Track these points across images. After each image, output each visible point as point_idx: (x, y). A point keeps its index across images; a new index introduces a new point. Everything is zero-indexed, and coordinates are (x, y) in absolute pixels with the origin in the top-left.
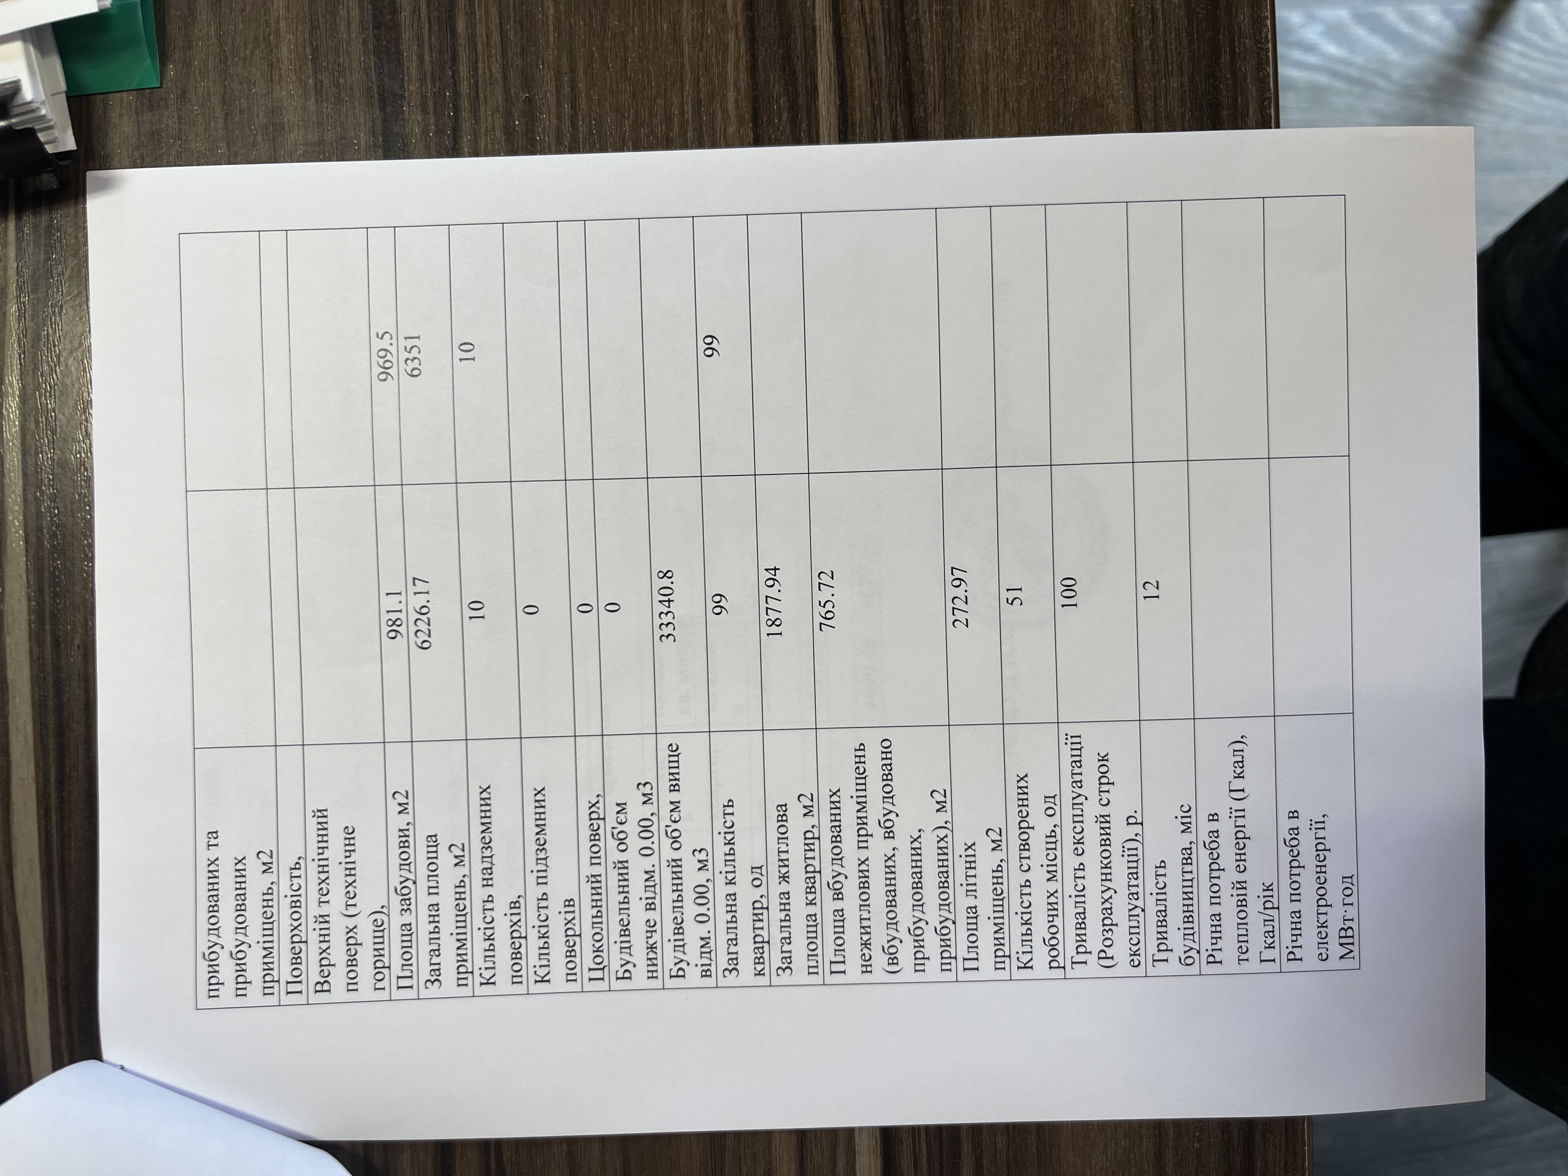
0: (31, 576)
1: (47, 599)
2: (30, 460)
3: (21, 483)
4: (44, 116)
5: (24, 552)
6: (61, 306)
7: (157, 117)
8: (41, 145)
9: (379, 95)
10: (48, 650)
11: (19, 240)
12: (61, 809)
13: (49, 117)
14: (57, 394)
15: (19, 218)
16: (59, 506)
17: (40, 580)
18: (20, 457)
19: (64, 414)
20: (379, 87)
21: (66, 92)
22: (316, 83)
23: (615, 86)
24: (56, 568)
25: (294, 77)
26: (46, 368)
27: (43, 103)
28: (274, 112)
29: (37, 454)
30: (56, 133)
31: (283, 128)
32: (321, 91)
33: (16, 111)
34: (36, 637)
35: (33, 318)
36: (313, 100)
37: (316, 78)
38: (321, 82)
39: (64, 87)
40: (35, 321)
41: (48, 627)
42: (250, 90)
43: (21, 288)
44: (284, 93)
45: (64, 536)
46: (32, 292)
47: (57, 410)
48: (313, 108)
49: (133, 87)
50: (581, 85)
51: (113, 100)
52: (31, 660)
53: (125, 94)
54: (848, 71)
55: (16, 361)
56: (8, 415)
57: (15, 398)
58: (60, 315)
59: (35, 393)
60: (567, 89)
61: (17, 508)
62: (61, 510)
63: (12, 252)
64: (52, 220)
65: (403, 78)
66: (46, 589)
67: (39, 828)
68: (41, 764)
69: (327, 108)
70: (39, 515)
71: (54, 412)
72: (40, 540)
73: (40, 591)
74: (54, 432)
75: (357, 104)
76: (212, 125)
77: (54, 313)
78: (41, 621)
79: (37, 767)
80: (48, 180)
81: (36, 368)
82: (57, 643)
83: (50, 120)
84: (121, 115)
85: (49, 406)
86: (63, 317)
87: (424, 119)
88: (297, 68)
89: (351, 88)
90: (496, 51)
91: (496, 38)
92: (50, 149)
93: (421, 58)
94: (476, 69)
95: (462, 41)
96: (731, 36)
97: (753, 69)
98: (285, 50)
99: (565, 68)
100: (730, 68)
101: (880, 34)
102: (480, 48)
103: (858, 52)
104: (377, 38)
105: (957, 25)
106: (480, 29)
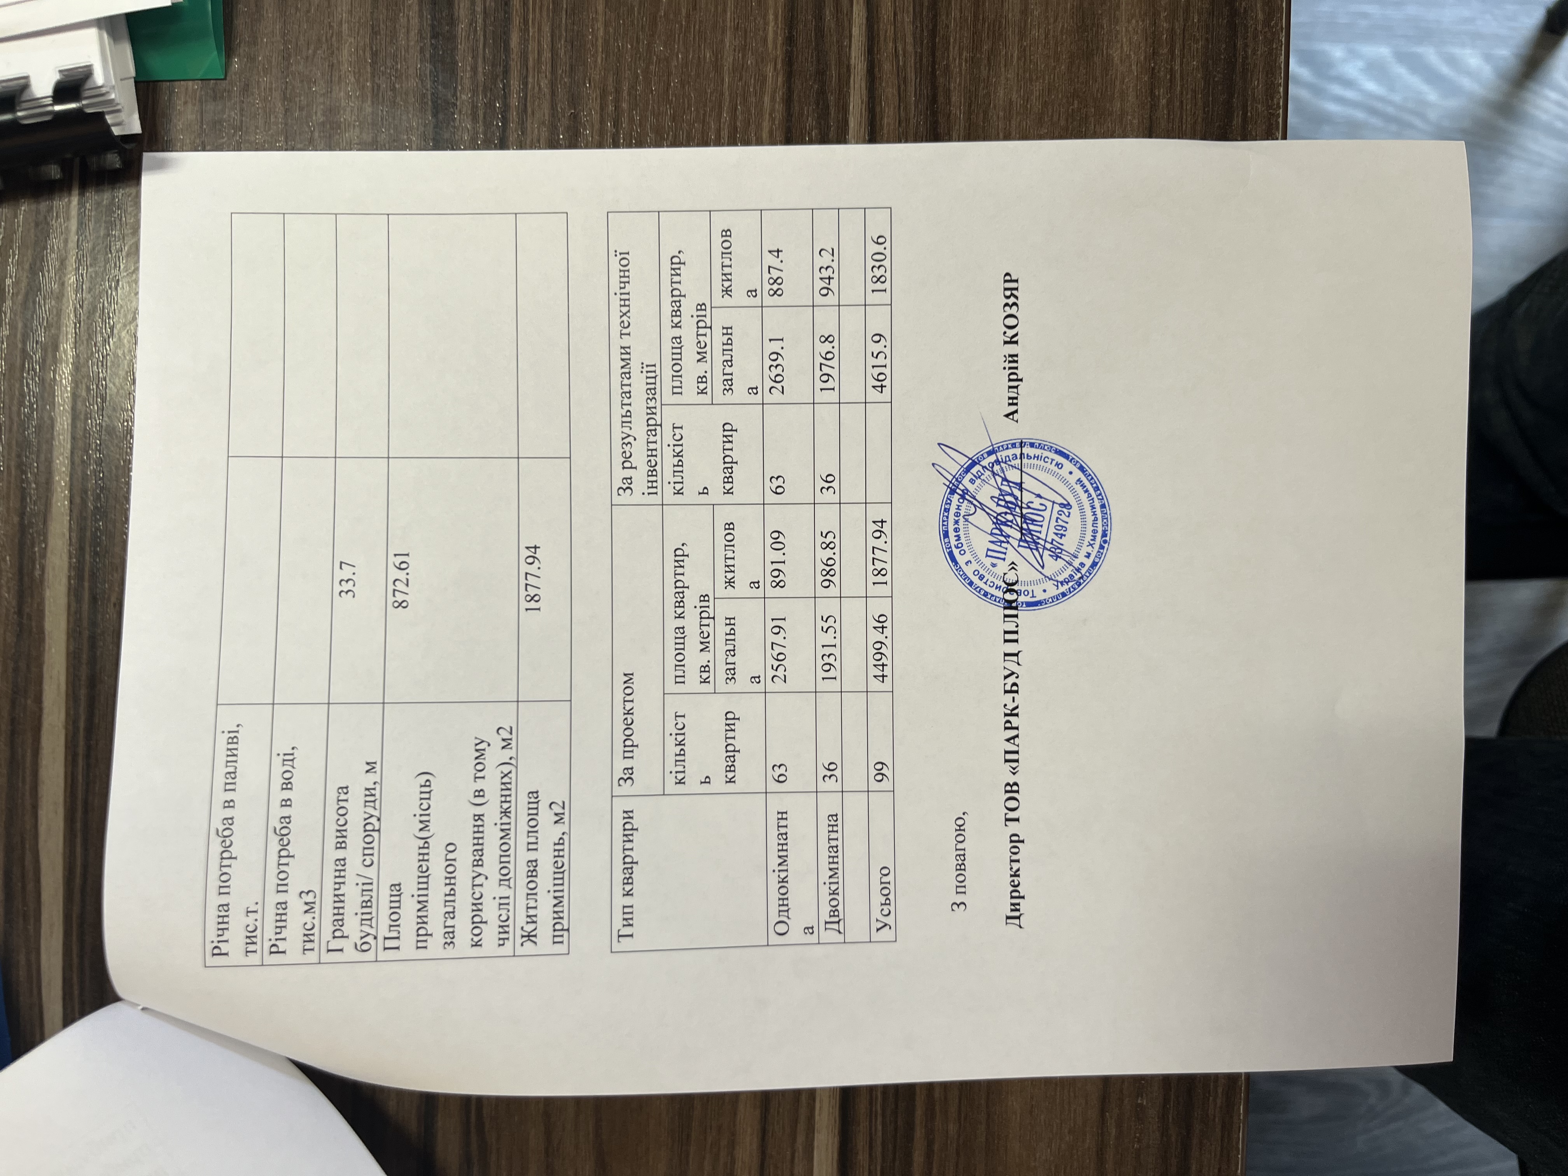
0: (74, 535)
1: (87, 557)
2: (80, 425)
3: (69, 446)
4: (113, 100)
5: (68, 512)
6: (118, 281)
7: (220, 107)
8: (108, 127)
9: (432, 102)
10: (85, 606)
11: (81, 216)
12: (87, 756)
13: (118, 101)
14: (109, 364)
15: (82, 194)
16: (105, 470)
17: (81, 539)
18: (70, 421)
19: (114, 384)
20: (433, 94)
21: (134, 78)
22: (373, 87)
23: (656, 108)
24: (98, 529)
25: (353, 79)
26: (99, 339)
27: (113, 87)
28: (332, 111)
29: (86, 419)
30: (123, 116)
31: (339, 128)
32: (378, 95)
33: (87, 94)
34: (74, 593)
35: (90, 290)
36: (369, 102)
37: (373, 82)
38: (379, 86)
39: (133, 73)
40: (92, 293)
41: (86, 584)
42: (310, 88)
43: (80, 261)
44: (342, 94)
45: (107, 499)
46: (91, 265)
47: (107, 379)
48: (369, 110)
49: (199, 77)
50: (625, 105)
51: (179, 87)
52: (69, 614)
53: (190, 83)
54: (878, 109)
55: (71, 330)
56: (61, 381)
57: (68, 365)
58: (116, 289)
59: (88, 362)
60: (611, 108)
61: (64, 469)
62: (106, 474)
63: (74, 225)
64: (113, 198)
65: (456, 88)
66: (88, 549)
67: (66, 773)
68: (72, 712)
69: (382, 111)
70: (85, 477)
71: (105, 380)
72: (84, 502)
73: (81, 549)
74: (104, 400)
75: (411, 109)
76: (272, 120)
77: (110, 287)
78: (80, 577)
79: (67, 714)
80: (113, 160)
81: (90, 338)
82: (94, 599)
83: (118, 104)
84: (186, 103)
85: (101, 375)
86: (119, 291)
87: (474, 128)
88: (357, 70)
89: (407, 94)
90: (546, 67)
91: (547, 55)
92: (116, 131)
93: (474, 70)
94: (526, 84)
95: (515, 55)
96: (769, 71)
97: (788, 101)
98: (345, 52)
99: (611, 88)
100: (767, 99)
101: (911, 75)
102: (531, 64)
103: (888, 91)
104: (434, 47)
105: (985, 73)
106: (532, 46)
